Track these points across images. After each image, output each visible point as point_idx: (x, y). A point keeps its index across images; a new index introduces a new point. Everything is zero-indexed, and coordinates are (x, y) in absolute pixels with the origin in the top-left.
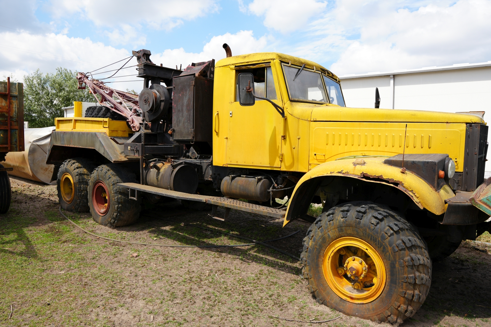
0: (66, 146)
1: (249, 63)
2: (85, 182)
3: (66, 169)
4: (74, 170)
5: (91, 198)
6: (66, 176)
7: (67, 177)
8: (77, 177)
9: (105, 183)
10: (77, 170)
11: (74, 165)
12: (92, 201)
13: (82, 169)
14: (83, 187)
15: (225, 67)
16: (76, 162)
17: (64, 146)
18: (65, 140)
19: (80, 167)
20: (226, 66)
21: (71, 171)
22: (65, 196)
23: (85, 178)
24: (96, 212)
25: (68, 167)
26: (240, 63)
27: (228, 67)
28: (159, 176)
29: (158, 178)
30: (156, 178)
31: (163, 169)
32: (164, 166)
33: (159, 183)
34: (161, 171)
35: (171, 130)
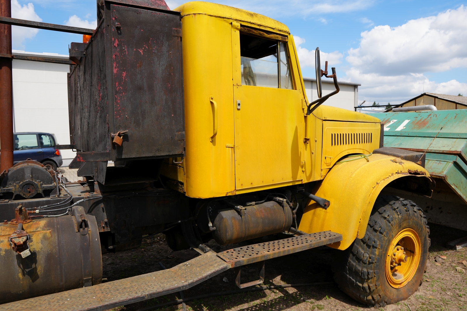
1: (262, 28)
15: (222, 19)
20: (224, 18)
26: (248, 22)
27: (227, 22)
28: (34, 263)
29: (36, 268)
30: (25, 273)
31: (41, 241)
32: (31, 232)
33: (38, 282)
34: (34, 249)
35: (119, 135)
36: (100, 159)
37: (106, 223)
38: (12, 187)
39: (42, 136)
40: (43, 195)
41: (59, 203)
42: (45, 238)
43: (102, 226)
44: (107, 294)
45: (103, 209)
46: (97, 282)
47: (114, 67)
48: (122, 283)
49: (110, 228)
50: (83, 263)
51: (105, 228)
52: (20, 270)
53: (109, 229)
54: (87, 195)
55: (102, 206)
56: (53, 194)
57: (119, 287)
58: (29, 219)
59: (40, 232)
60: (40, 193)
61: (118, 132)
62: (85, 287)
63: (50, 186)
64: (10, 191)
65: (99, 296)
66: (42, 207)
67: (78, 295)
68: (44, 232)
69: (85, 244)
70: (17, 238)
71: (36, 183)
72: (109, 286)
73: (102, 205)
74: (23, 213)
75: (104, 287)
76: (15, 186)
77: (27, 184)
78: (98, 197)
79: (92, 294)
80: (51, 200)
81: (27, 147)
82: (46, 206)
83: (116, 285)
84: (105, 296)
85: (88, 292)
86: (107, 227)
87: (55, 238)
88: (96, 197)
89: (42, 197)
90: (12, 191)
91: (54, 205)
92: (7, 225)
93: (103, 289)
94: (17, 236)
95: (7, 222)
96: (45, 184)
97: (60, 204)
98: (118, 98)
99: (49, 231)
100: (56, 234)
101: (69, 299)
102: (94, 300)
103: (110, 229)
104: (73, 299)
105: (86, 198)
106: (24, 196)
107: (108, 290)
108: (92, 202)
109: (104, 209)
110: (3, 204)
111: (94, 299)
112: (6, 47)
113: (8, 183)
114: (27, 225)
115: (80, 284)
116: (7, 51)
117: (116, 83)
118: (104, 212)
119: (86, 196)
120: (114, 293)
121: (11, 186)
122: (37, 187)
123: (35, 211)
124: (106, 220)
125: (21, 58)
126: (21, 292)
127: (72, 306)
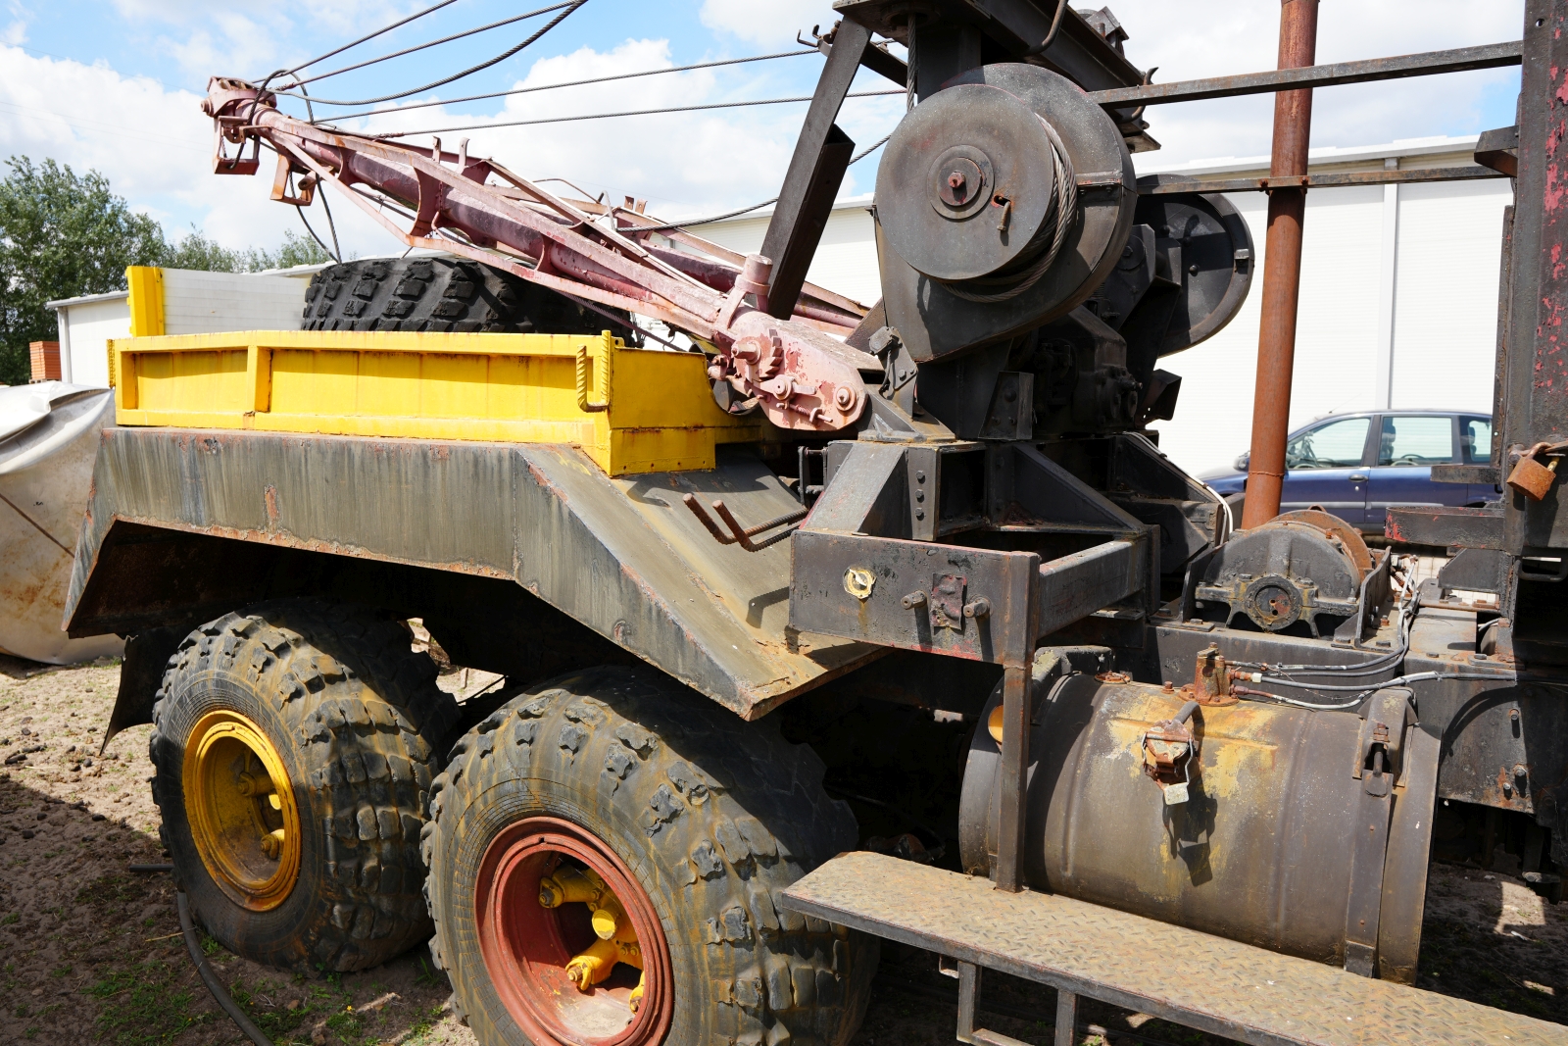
0: (227, 533)
2: (381, 780)
3: (221, 683)
4: (290, 700)
5: (465, 926)
6: (221, 730)
7: (233, 734)
8: (323, 748)
9: (624, 851)
10: (315, 701)
11: (283, 664)
12: (472, 948)
13: (343, 687)
14: (372, 822)
16: (297, 642)
17: (206, 531)
18: (217, 498)
19: (332, 679)
21: (270, 706)
22: (221, 857)
23: (379, 750)
24: (520, 1032)
25: (243, 673)
28: (1205, 832)
29: (1206, 847)
30: (1178, 849)
31: (1240, 771)
32: (1219, 736)
33: (1207, 889)
34: (1214, 787)
35: (1542, 457)
36: (1463, 539)
37: (1520, 781)
38: (1230, 588)
39: (1473, 424)
40: (1314, 630)
41: (1344, 667)
42: (1252, 765)
43: (1500, 786)
44: (1398, 1031)
45: (1515, 724)
46: (1395, 974)
47: (1549, 184)
48: (1478, 1020)
49: (1533, 801)
50: (1351, 888)
51: (1514, 795)
52: (1166, 837)
53: (1530, 804)
54: (1468, 659)
55: (1514, 712)
56: (1345, 633)
57: (1456, 1029)
58: (1230, 695)
59: (1245, 743)
60: (1304, 621)
61: (1538, 446)
62: (1348, 970)
63: (1339, 606)
64: (1222, 600)
65: (1367, 1023)
66: (1286, 667)
67: (1306, 984)
68: (1257, 746)
69: (1372, 827)
70: (1163, 743)
71: (1297, 586)
72: (1426, 1007)
73: (1512, 710)
74: (1214, 671)
75: (1405, 1002)
76: (1238, 586)
77: (1269, 586)
78: (1499, 677)
79: (1350, 1005)
80: (1329, 651)
81: (1420, 458)
82: (1301, 667)
83: (1455, 1015)
84: (1387, 1031)
85: (1341, 988)
86: (1523, 795)
87: (1281, 777)
88: (1493, 672)
89: (1309, 635)
90: (1226, 601)
91: (1328, 670)
92: (1168, 696)
93: (1395, 1006)
94: (1163, 737)
95: (1171, 686)
96: (1327, 595)
97: (1348, 670)
98: (1553, 309)
99: (1270, 748)
100: (1288, 765)
101: (1270, 983)
102: (1343, 1023)
103: (1535, 806)
104: (1283, 988)
105: (1452, 669)
106: (1258, 623)
107: (1411, 1018)
108: (1473, 690)
109: (1521, 724)
110: (1194, 635)
111: (1346, 1021)
112: (1291, 154)
113: (1221, 573)
114: (1216, 710)
115: (1334, 953)
116: (1293, 167)
117: (1550, 249)
118: (1516, 735)
119: (1456, 663)
120: (1429, 1039)
121: (1229, 583)
122: (1300, 600)
123: (1249, 675)
124: (1521, 769)
125: (1329, 182)
126: (1161, 899)
127: (1269, 1007)
